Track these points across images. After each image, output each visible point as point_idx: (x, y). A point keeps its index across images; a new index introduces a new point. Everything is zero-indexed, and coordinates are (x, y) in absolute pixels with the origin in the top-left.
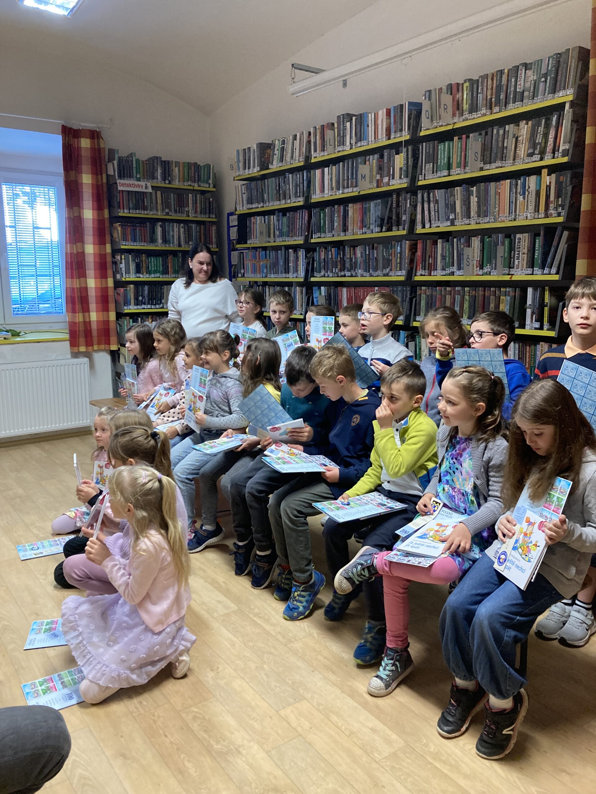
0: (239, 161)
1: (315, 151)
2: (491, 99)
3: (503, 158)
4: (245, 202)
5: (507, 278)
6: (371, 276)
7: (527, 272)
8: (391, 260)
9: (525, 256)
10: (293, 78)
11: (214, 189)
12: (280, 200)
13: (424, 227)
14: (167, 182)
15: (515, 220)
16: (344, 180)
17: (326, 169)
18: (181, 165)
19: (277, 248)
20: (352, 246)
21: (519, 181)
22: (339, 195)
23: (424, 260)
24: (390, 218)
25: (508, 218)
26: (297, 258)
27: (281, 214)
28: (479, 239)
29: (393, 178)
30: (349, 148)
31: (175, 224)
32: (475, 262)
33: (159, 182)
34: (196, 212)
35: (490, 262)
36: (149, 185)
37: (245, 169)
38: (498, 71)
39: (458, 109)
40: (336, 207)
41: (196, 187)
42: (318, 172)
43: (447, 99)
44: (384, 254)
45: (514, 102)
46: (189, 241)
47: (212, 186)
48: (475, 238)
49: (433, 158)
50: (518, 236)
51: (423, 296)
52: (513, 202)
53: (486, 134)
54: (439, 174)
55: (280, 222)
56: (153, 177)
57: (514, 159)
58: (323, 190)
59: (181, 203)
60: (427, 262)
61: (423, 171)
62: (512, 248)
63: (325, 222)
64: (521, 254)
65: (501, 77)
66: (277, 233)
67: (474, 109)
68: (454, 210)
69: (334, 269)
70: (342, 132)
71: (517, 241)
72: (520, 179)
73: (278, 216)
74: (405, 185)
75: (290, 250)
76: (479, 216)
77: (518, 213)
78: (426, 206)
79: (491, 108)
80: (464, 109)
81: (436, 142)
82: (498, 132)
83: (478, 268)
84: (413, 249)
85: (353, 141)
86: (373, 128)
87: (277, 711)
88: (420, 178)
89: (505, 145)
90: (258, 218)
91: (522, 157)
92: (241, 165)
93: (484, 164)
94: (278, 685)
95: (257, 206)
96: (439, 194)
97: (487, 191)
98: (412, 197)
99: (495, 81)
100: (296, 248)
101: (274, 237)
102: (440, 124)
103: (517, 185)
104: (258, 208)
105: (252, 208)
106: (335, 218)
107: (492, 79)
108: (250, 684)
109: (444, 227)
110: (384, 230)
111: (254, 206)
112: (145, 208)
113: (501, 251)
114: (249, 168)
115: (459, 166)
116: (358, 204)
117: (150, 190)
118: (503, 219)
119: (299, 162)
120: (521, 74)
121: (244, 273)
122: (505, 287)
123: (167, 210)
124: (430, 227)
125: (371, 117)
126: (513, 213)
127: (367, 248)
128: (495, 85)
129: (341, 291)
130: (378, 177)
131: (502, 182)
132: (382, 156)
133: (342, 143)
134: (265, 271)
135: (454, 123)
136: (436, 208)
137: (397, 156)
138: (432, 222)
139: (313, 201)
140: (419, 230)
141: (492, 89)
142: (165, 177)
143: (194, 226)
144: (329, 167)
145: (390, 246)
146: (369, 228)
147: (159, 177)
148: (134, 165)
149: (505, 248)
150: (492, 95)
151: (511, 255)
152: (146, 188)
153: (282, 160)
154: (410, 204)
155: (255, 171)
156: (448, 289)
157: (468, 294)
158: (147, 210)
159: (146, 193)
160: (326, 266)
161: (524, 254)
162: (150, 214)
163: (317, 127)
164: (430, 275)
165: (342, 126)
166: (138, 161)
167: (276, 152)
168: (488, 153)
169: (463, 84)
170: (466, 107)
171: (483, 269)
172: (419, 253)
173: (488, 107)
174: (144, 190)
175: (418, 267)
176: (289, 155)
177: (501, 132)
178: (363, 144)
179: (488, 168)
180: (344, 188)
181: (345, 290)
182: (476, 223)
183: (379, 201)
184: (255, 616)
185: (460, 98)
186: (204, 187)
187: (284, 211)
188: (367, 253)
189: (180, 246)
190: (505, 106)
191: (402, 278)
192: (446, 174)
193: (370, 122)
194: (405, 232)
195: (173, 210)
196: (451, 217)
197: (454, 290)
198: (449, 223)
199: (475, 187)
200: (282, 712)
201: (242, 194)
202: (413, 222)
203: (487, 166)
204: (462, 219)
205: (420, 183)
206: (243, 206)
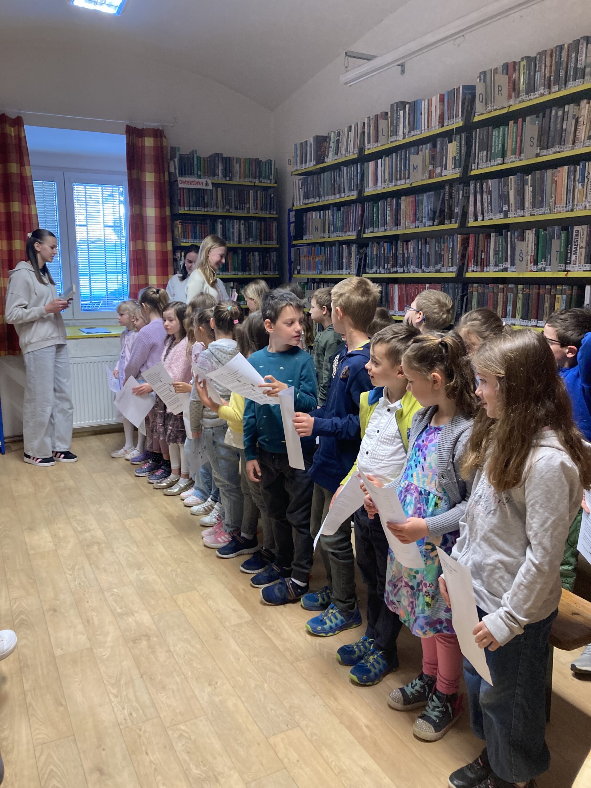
0: (296, 155)
1: (369, 142)
2: (550, 77)
3: (562, 142)
4: (302, 197)
5: (562, 275)
6: (423, 272)
7: (585, 268)
8: (443, 255)
9: (584, 250)
10: (346, 67)
11: (276, 185)
12: (335, 194)
13: (476, 220)
14: (228, 178)
15: (572, 210)
16: (396, 171)
17: (379, 161)
18: (242, 161)
19: (332, 244)
20: (404, 241)
21: (578, 167)
22: (391, 187)
23: (476, 255)
24: (442, 211)
25: (564, 209)
26: (350, 254)
27: (335, 208)
28: (534, 232)
29: (446, 168)
30: (402, 137)
31: (235, 221)
32: (529, 257)
33: (220, 179)
34: (257, 209)
35: (544, 257)
36: (210, 182)
37: (302, 163)
38: (557, 46)
39: (514, 90)
40: (389, 200)
41: (257, 183)
42: (372, 164)
43: (502, 80)
44: (437, 249)
45: (574, 80)
46: (249, 237)
47: (273, 181)
48: (530, 231)
49: (486, 146)
50: (576, 228)
51: (475, 294)
52: (570, 190)
53: (544, 116)
54: (493, 162)
55: (335, 217)
56: (215, 174)
57: (574, 143)
58: (376, 183)
59: (242, 200)
60: (479, 257)
61: (476, 160)
62: (569, 242)
63: (377, 217)
64: (578, 248)
65: (561, 52)
66: (332, 228)
67: (531, 88)
68: (507, 202)
69: (386, 265)
70: (395, 121)
71: (574, 233)
72: (579, 165)
73: (333, 211)
74: (458, 176)
75: (344, 246)
76: (534, 207)
77: (576, 203)
78: (479, 197)
79: (549, 88)
80: (521, 89)
81: (490, 128)
82: (556, 114)
83: (532, 264)
84: (465, 243)
85: (406, 131)
86: (426, 115)
87: (266, 738)
88: (473, 168)
89: (564, 127)
90: (314, 213)
91: (582, 140)
92: (299, 159)
93: (541, 149)
94: (274, 708)
95: (313, 200)
96: (492, 184)
97: (543, 179)
98: (465, 188)
99: (554, 58)
100: (348, 243)
101: (329, 232)
102: (495, 108)
103: (575, 171)
104: (313, 202)
105: (308, 204)
106: (388, 212)
107: (551, 56)
108: (246, 704)
109: (497, 219)
110: (435, 223)
111: (310, 201)
112: (205, 206)
113: (557, 245)
114: (306, 162)
115: (514, 153)
116: (411, 196)
117: (210, 187)
118: (559, 209)
119: (354, 154)
120: (582, 48)
121: (300, 270)
122: (561, 284)
123: (227, 207)
124: (483, 220)
125: (424, 104)
126: (571, 203)
127: (420, 242)
128: (554, 62)
129: (393, 288)
130: (431, 167)
131: (559, 169)
132: (435, 146)
133: (395, 132)
134: (320, 267)
135: (509, 106)
136: (489, 199)
137: (449, 145)
138: (485, 214)
139: (366, 194)
140: (471, 223)
141: (551, 66)
142: (226, 173)
143: (254, 222)
144: (382, 158)
145: (442, 240)
146: (421, 222)
147: (220, 174)
148: (195, 163)
149: (561, 242)
150: (550, 72)
151: (568, 250)
152: (207, 184)
153: (337, 153)
154: (463, 196)
155: (311, 165)
156: (501, 286)
157: (521, 292)
158: (207, 207)
159: (206, 190)
160: (379, 262)
161: (582, 248)
162: (211, 211)
163: (371, 117)
164: (482, 271)
165: (395, 115)
166: (199, 158)
167: (332, 145)
168: (546, 137)
169: (520, 62)
170: (522, 87)
171: (537, 265)
172: (471, 248)
173: (547, 86)
174: (204, 187)
175: (470, 263)
176: (344, 147)
177: (560, 113)
178: (416, 133)
179: (545, 153)
180: (396, 180)
181: (396, 287)
182: (531, 215)
183: (432, 193)
184: (267, 629)
185: (517, 79)
186: (266, 183)
187: (338, 206)
188: (420, 248)
189: (240, 242)
190: (565, 84)
191: (453, 275)
192: (500, 162)
193: (423, 109)
194: (456, 226)
195: (233, 206)
196: (504, 209)
197: (507, 287)
198: (502, 215)
199: (530, 176)
200: (272, 740)
201: (299, 189)
202: (465, 215)
203: (544, 152)
204: (515, 211)
205: (473, 173)
206: (300, 201)
